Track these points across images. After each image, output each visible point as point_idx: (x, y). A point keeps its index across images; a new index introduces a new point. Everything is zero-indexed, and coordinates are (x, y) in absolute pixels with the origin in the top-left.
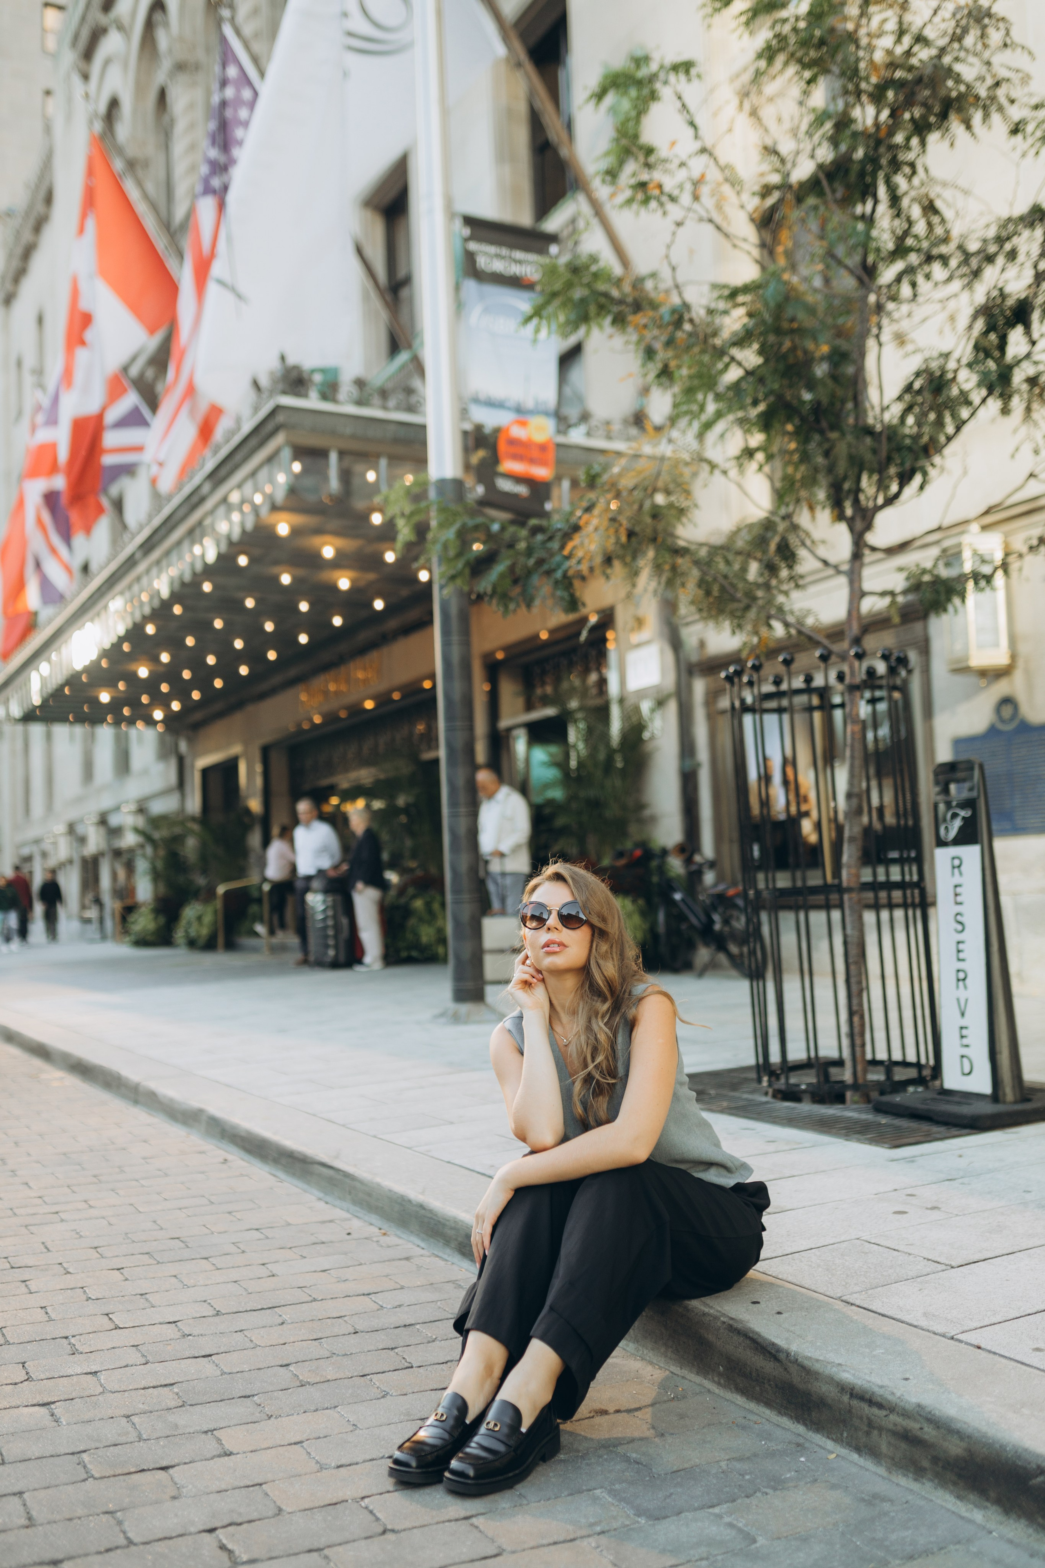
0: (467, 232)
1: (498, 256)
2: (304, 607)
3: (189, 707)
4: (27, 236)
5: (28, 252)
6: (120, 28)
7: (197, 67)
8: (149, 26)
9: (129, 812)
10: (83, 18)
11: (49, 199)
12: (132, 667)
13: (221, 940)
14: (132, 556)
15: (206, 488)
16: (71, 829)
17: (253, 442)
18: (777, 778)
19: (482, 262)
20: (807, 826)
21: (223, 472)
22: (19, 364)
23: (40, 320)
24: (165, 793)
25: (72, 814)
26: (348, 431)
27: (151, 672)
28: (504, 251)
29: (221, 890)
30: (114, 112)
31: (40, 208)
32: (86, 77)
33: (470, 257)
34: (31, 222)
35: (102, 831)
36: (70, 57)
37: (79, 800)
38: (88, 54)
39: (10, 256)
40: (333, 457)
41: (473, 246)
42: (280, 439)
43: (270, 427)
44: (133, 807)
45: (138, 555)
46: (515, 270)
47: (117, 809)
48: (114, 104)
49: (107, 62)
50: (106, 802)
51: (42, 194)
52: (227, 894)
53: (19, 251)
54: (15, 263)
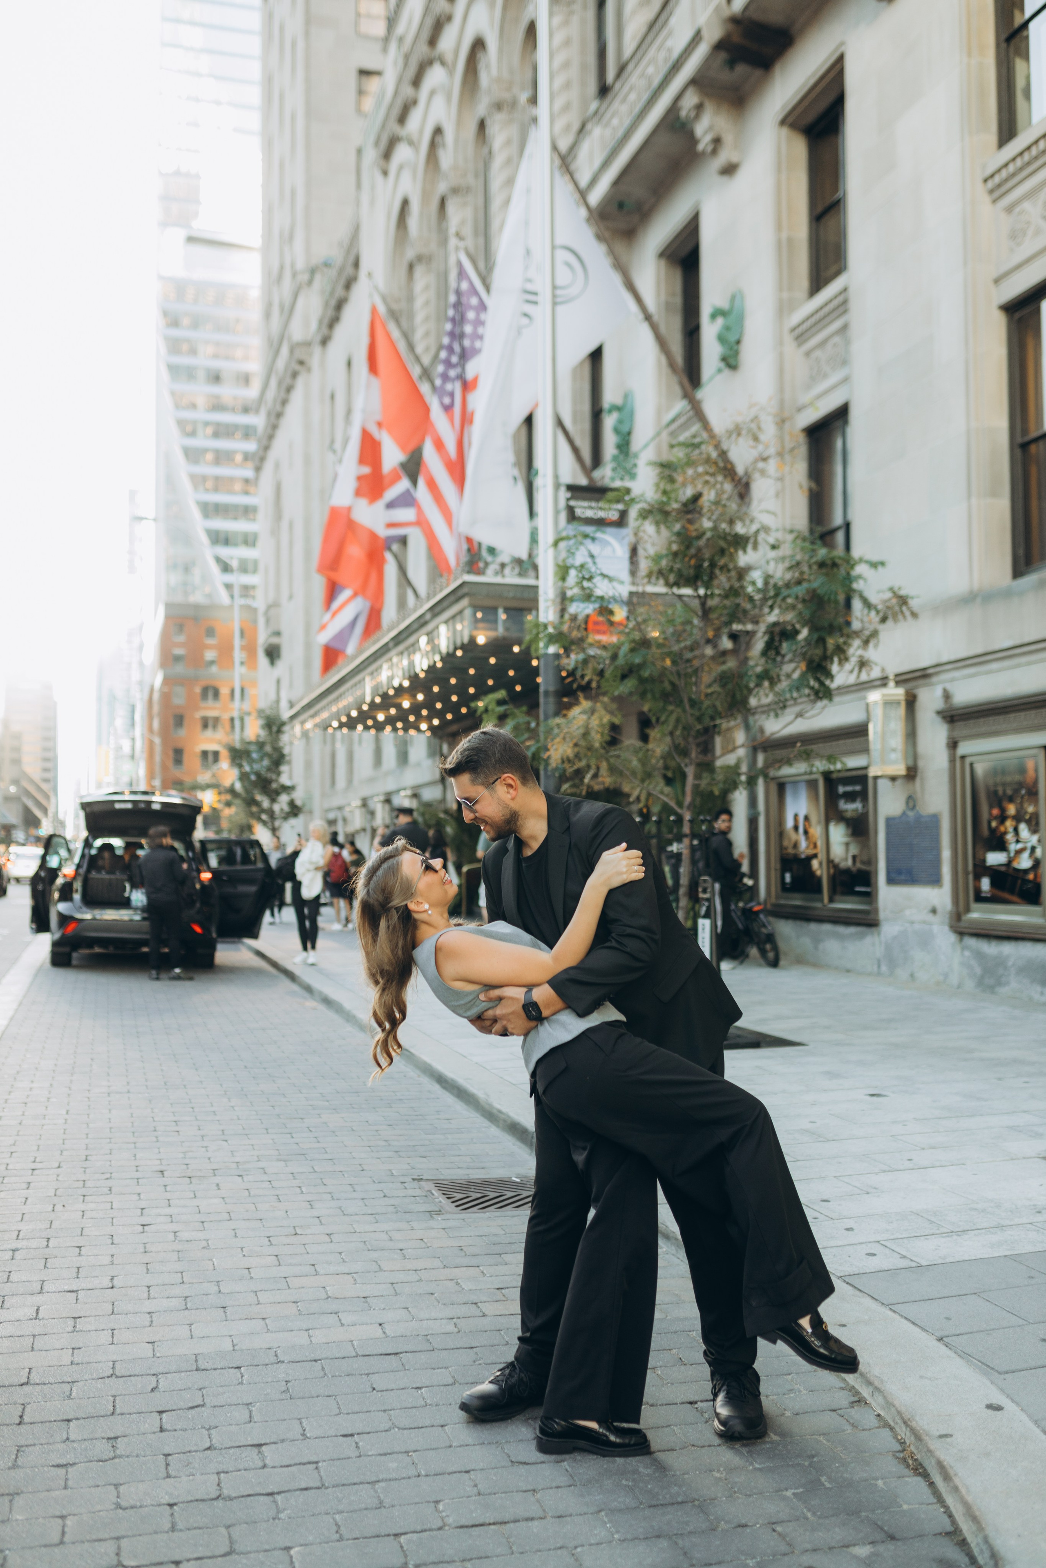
0: (569, 495)
1: (591, 508)
2: (511, 673)
3: (444, 723)
4: (340, 292)
5: (340, 306)
6: (411, 143)
7: (468, 190)
8: (433, 146)
9: (406, 796)
10: (383, 126)
11: (356, 264)
12: (398, 700)
13: (464, 909)
14: (387, 644)
15: (428, 616)
16: (365, 804)
17: (452, 598)
18: (801, 830)
19: (578, 512)
20: (815, 864)
21: (437, 609)
22: (332, 397)
23: (349, 364)
24: (431, 784)
25: (366, 792)
26: (511, 595)
27: (411, 704)
28: (593, 504)
29: (465, 869)
30: (406, 209)
31: (350, 270)
32: (385, 173)
33: (571, 510)
34: (342, 282)
35: (387, 807)
36: (371, 155)
37: (371, 780)
38: (387, 155)
39: (327, 304)
40: (500, 611)
41: (572, 503)
42: (465, 602)
43: (460, 593)
44: (409, 792)
45: (391, 645)
46: (601, 514)
47: (398, 791)
48: (405, 203)
49: (401, 168)
50: (390, 786)
51: (351, 259)
52: (469, 872)
53: (333, 303)
54: (330, 312)
